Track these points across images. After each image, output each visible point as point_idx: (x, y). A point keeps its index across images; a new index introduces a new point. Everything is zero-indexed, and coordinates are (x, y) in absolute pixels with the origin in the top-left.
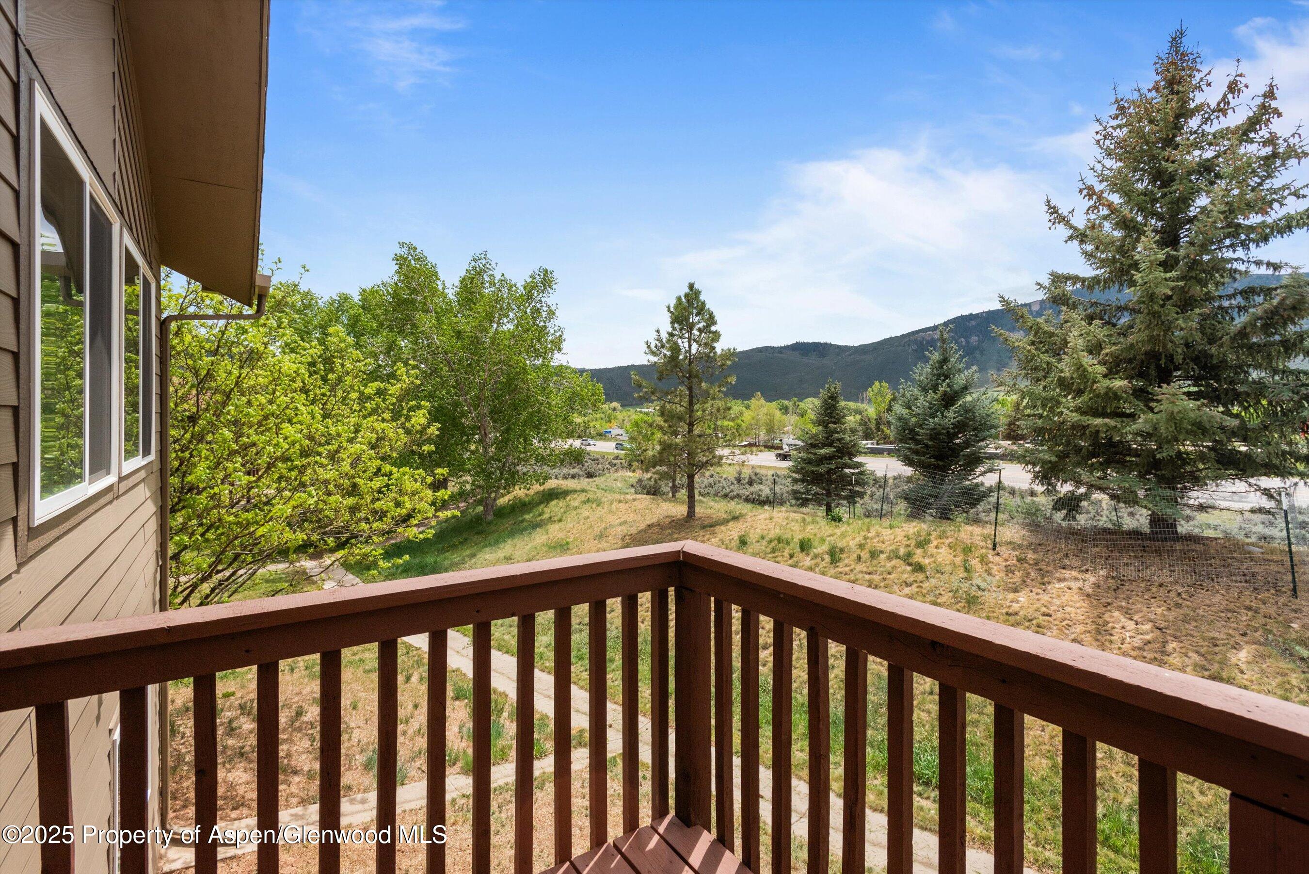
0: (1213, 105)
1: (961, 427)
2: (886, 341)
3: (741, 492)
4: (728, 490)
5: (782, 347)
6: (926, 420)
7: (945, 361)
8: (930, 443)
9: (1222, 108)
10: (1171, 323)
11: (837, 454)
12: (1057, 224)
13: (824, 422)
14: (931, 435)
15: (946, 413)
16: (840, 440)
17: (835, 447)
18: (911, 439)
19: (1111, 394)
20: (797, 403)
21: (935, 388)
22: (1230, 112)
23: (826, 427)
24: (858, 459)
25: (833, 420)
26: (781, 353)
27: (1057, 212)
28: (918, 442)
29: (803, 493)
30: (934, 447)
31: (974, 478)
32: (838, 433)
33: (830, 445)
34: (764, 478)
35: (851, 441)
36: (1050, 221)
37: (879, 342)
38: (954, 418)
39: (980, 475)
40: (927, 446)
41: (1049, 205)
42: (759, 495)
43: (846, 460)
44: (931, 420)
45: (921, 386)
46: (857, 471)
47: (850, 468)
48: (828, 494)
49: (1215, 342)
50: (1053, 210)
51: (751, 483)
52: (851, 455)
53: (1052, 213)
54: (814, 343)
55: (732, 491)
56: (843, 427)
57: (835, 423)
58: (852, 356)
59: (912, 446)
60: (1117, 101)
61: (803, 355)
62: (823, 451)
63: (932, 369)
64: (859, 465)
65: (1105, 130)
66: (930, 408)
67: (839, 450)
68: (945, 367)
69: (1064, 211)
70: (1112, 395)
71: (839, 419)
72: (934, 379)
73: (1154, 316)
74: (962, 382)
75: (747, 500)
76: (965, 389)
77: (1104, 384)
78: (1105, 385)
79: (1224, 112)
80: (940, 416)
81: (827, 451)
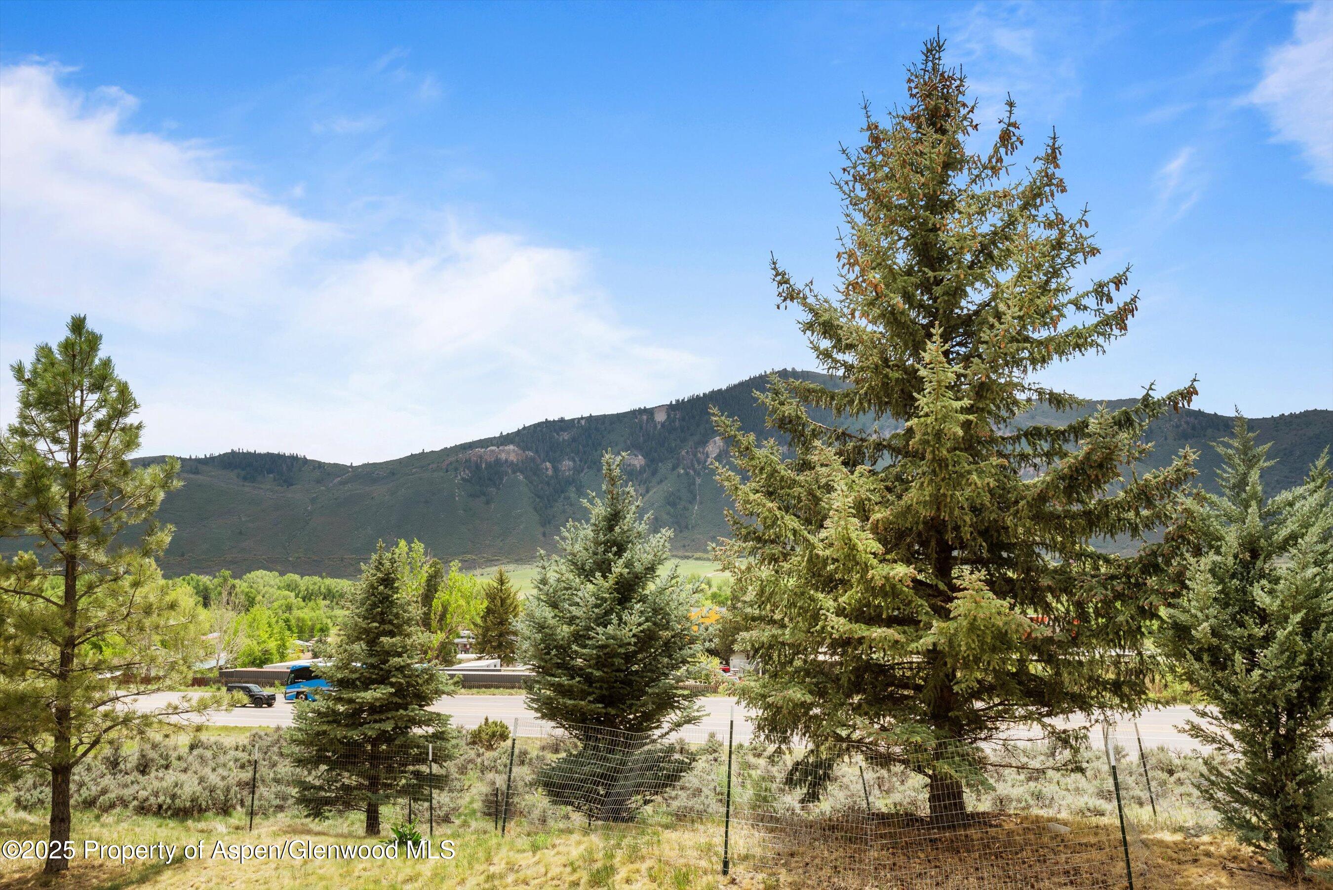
0: (984, 159)
1: (646, 640)
2: (413, 459)
3: (127, 792)
4: (95, 790)
5: (198, 461)
6: (590, 629)
7: (614, 518)
8: (597, 673)
9: (994, 167)
10: (962, 476)
11: (396, 700)
12: (788, 301)
13: (367, 631)
14: (599, 657)
15: (625, 617)
16: (400, 669)
17: (392, 685)
18: (558, 666)
19: (888, 588)
20: (231, 581)
21: (604, 567)
22: (1002, 172)
23: (372, 642)
24: (436, 707)
25: (388, 627)
26: (196, 472)
27: (787, 282)
28: (572, 672)
29: (321, 788)
30: (601, 680)
31: (662, 736)
32: (400, 655)
33: (383, 680)
34: (174, 755)
35: (424, 671)
36: (780, 294)
37: (400, 461)
38: (640, 624)
39: (671, 730)
40: (589, 680)
41: (775, 269)
42: (174, 797)
43: (414, 711)
44: (600, 630)
45: (575, 564)
46: (431, 730)
47: (420, 724)
48: (374, 784)
49: (1008, 508)
50: (782, 279)
51: (143, 768)
52: (423, 699)
53: (780, 283)
54: (269, 455)
55: (104, 792)
56: (409, 642)
57: (392, 634)
58: (349, 486)
59: (564, 680)
60: (869, 128)
61: (245, 479)
62: (368, 695)
63: (596, 532)
64: (438, 718)
65: (855, 168)
66: (597, 606)
67: (400, 691)
68: (617, 529)
69: (798, 282)
70: (890, 590)
71: (399, 627)
72: (601, 549)
73: (940, 466)
74: (647, 558)
75: (143, 810)
76: (651, 569)
77: (879, 572)
78: (884, 573)
79: (995, 171)
80: (615, 621)
81: (378, 695)
